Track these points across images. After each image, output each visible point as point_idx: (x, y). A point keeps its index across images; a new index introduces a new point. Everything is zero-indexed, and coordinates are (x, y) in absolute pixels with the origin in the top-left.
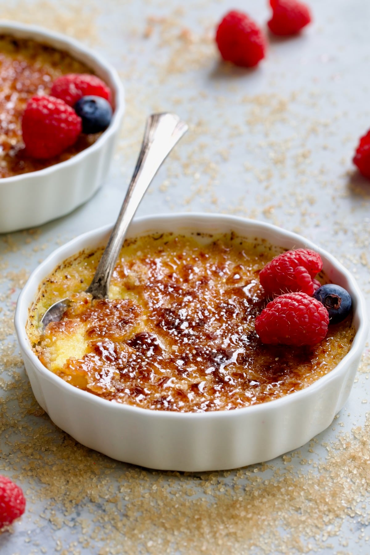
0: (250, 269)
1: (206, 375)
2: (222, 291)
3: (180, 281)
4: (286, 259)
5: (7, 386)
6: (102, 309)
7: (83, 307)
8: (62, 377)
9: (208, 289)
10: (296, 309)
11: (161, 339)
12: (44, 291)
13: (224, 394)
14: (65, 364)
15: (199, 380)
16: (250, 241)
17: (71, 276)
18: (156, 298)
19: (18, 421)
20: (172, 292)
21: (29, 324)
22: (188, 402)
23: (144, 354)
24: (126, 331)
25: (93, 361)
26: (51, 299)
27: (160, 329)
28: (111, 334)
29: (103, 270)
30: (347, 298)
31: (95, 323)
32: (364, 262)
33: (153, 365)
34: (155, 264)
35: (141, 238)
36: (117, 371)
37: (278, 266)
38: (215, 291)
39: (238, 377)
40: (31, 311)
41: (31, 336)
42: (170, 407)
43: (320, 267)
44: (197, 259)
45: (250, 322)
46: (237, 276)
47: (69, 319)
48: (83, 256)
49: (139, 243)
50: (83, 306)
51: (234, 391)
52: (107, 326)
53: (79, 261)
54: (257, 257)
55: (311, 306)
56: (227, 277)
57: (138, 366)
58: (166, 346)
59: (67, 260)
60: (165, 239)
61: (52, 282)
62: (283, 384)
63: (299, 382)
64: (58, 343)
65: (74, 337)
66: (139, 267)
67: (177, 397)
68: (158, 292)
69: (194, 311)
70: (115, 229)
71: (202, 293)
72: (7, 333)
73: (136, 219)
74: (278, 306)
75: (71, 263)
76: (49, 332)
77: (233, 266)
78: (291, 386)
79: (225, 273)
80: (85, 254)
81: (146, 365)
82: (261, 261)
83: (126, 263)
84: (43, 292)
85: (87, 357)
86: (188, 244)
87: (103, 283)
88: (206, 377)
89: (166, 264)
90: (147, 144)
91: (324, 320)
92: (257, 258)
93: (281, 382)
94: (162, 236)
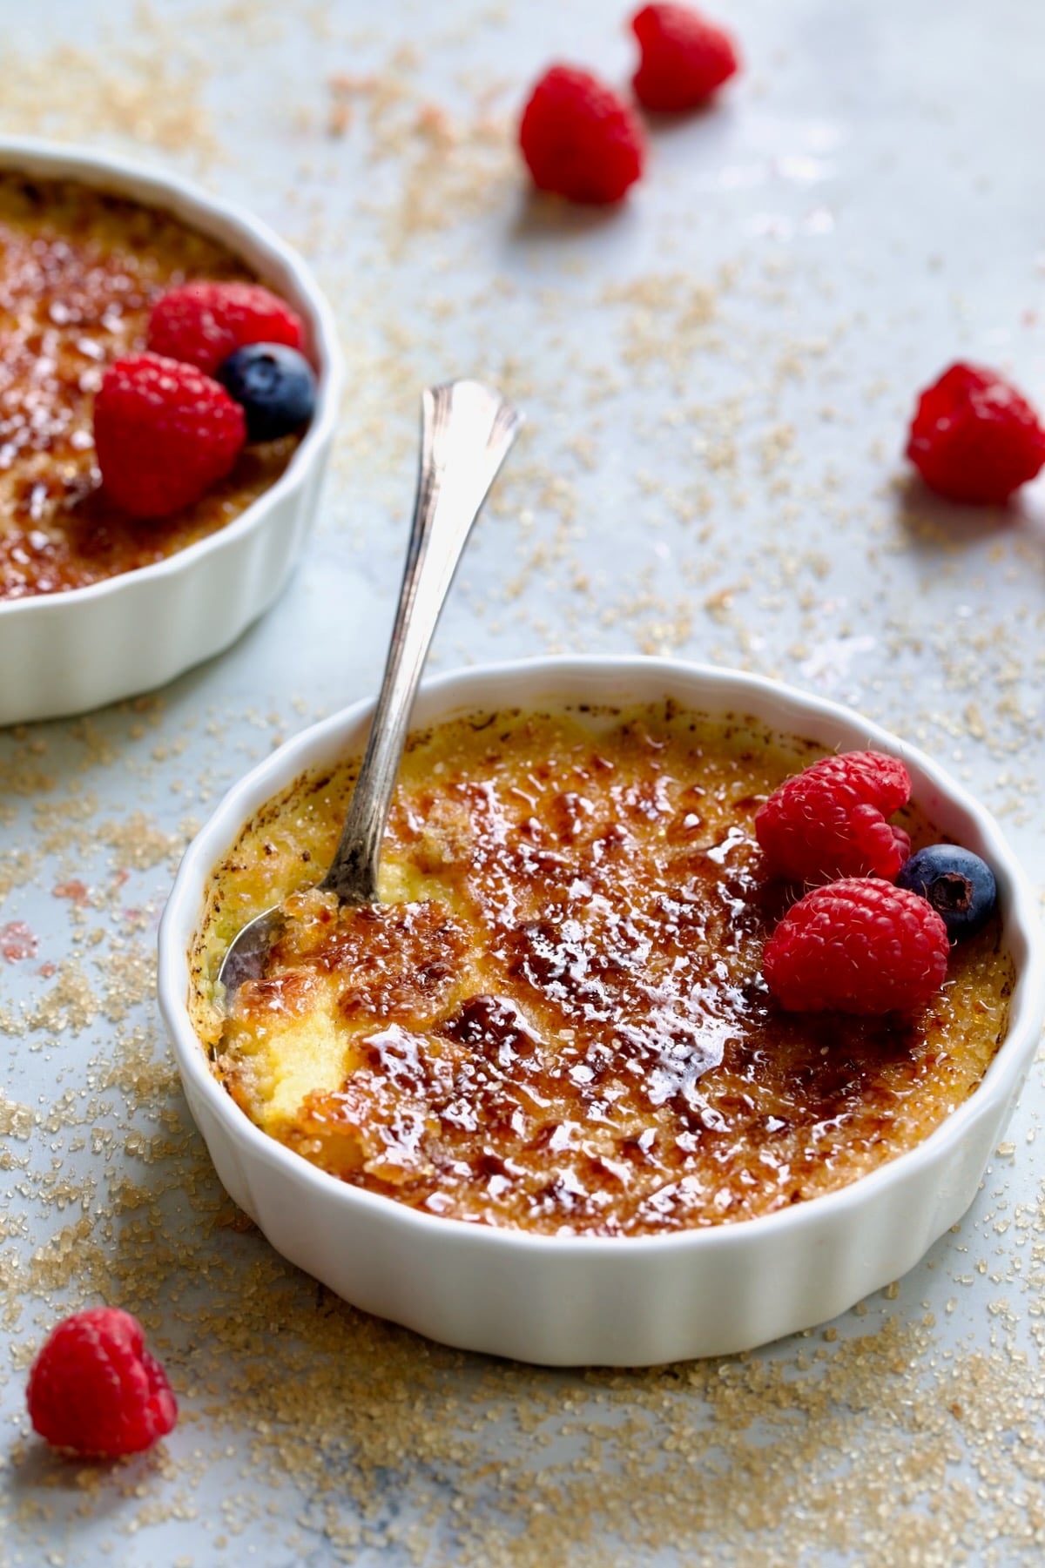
0: (722, 797)
1: (654, 1109)
2: (660, 864)
3: (551, 839)
4: (826, 784)
5: (152, 1153)
6: (366, 934)
7: (320, 932)
8: (295, 1148)
9: (627, 861)
10: (870, 926)
11: (528, 1011)
12: (217, 894)
13: (708, 1163)
14: (300, 1110)
15: (638, 1123)
16: (715, 722)
17: (278, 844)
18: (500, 893)
19: (196, 1251)
20: (536, 872)
21: (193, 993)
22: (622, 1190)
23: (493, 1059)
24: (439, 1000)
25: (370, 1094)
26: (234, 912)
27: (522, 984)
28: (403, 1011)
29: (359, 830)
30: (986, 880)
31: (355, 978)
32: (976, 730)
33: (518, 1088)
34: (483, 796)
35: (442, 727)
36: (433, 1116)
37: (806, 803)
38: (645, 864)
39: (735, 1109)
40: (192, 956)
41: (200, 1027)
42: (578, 1211)
44: (586, 776)
45: (743, 947)
46: (692, 820)
47: (291, 970)
48: (303, 790)
49: (436, 741)
50: (318, 928)
51: (731, 1152)
52: (389, 987)
53: (295, 804)
54: (735, 761)
55: (906, 915)
56: (669, 822)
57: (480, 1095)
58: (542, 1031)
59: (265, 806)
60: (501, 727)
61: (234, 869)
62: (850, 1122)
63: (888, 1113)
64: (274, 1044)
65: (310, 1024)
66: (446, 811)
67: (590, 1179)
68: (501, 878)
69: (599, 927)
70: (377, 714)
71: (613, 872)
72: (126, 1000)
73: (430, 681)
74: (821, 919)
75: (276, 812)
76: (246, 1011)
77: (678, 790)
78: (873, 1126)
79: (662, 813)
80: (307, 783)
81: (501, 1090)
82: (747, 772)
83: (410, 799)
84: (215, 898)
85: (354, 1083)
86: (558, 734)
87: (362, 861)
88: (655, 1115)
89: (508, 796)
90: (432, 474)
91: (939, 947)
92: (734, 766)
93: (844, 1116)
94: (492, 720)
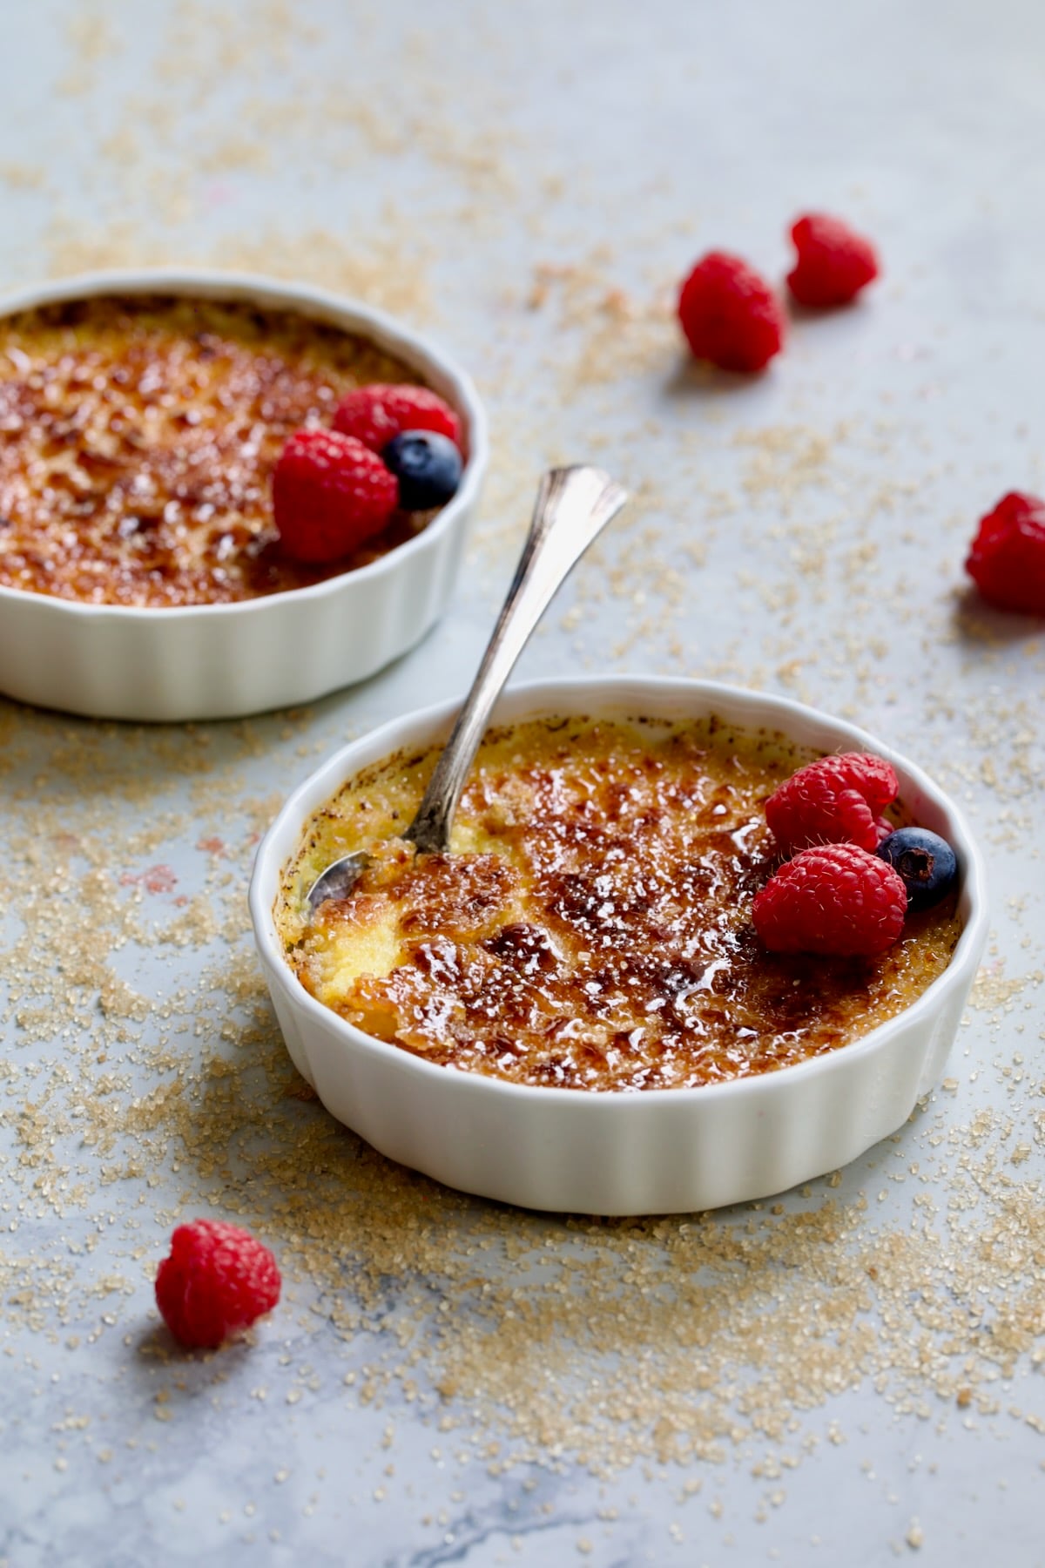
0: (749, 794)
1: (646, 1014)
2: (687, 840)
3: (600, 817)
4: (822, 774)
5: (242, 1038)
6: (434, 874)
7: (396, 869)
8: (344, 1016)
9: (659, 836)
10: (838, 878)
11: (556, 937)
12: (315, 834)
13: (685, 1055)
14: (350, 989)
15: (630, 1024)
16: (750, 736)
17: (374, 804)
18: (550, 852)
19: (265, 1111)
20: (583, 839)
21: (281, 902)
22: (607, 1069)
23: (519, 969)
24: (481, 920)
25: (411, 983)
26: (329, 851)
27: (554, 917)
28: (449, 925)
29: (438, 793)
30: (947, 857)
31: (418, 904)
32: (988, 778)
33: (537, 991)
34: (550, 781)
35: (523, 726)
36: (461, 1004)
37: (804, 788)
38: (674, 839)
39: (713, 1019)
40: (286, 876)
41: (283, 928)
42: (568, 1081)
43: (892, 792)
44: (638, 772)
45: (743, 905)
46: (720, 809)
47: (366, 895)
48: (399, 764)
49: (517, 737)
50: (395, 866)
51: (704, 1049)
52: (442, 909)
53: (391, 774)
54: (764, 768)
55: (870, 872)
56: (700, 810)
57: (504, 994)
58: (565, 953)
59: (364, 770)
60: (573, 730)
61: (331, 817)
62: (806, 1036)
63: (841, 1031)
64: (340, 944)
65: (373, 933)
66: (515, 787)
67: (582, 1059)
68: (553, 841)
69: (626, 881)
70: (467, 705)
71: (646, 842)
73: (511, 687)
74: (799, 871)
75: (374, 777)
76: (322, 920)
77: (714, 787)
78: (824, 1038)
79: (696, 803)
80: (402, 758)
81: (522, 991)
82: (772, 777)
83: (489, 779)
84: (313, 837)
85: (398, 972)
86: (620, 740)
87: (437, 818)
88: (647, 1019)
89: (572, 782)
90: (540, 531)
91: (897, 902)
92: (763, 772)
93: (803, 1030)
94: (565, 723)
